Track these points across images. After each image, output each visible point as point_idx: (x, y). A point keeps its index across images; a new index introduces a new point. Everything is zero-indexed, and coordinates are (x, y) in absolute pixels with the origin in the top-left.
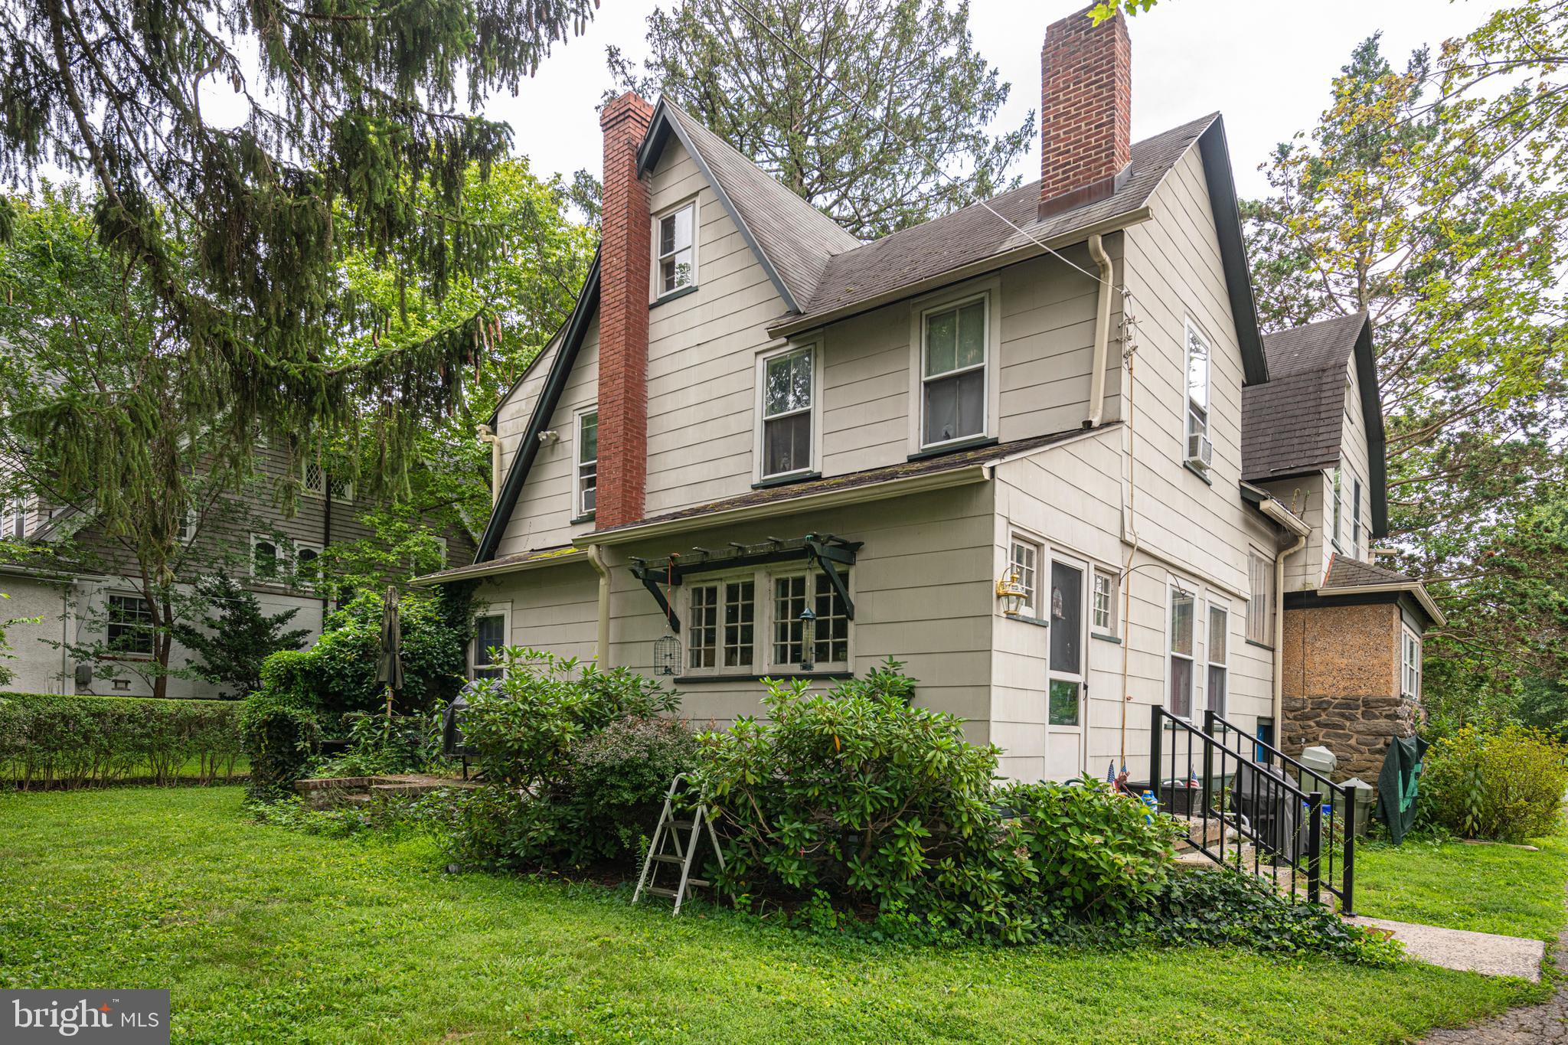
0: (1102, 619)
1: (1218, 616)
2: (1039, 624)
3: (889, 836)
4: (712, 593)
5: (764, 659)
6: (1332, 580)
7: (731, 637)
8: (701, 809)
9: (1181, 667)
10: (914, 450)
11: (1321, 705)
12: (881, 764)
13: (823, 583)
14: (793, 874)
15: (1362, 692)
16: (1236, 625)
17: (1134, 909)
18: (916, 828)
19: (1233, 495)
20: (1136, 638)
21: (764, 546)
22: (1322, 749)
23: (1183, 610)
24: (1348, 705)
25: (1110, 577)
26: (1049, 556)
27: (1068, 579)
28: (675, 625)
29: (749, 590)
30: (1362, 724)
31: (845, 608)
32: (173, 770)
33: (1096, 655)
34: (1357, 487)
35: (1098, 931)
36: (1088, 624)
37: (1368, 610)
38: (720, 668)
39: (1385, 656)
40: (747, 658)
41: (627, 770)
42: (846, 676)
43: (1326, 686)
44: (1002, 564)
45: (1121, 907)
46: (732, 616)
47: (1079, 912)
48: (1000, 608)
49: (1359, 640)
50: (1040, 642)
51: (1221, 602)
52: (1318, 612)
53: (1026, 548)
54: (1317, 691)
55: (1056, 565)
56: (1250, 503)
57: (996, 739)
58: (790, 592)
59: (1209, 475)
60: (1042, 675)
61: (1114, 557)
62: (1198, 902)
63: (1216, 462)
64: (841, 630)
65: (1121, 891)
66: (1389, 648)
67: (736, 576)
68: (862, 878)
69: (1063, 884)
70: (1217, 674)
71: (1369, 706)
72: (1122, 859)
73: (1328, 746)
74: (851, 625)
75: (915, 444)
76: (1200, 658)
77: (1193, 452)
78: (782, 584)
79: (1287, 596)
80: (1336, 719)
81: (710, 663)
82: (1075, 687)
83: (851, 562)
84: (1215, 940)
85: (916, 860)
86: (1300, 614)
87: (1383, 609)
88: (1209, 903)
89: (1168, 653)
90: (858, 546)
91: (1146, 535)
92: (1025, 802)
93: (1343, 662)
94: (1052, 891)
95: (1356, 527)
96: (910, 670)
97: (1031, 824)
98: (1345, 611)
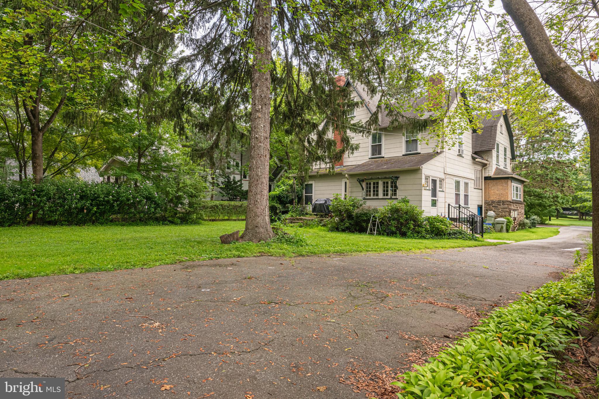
0: (440, 188)
1: (466, 184)
2: (429, 190)
3: (408, 223)
4: (370, 184)
5: (381, 195)
6: (495, 174)
7: (374, 191)
8: (377, 220)
9: (457, 195)
10: (404, 154)
11: (493, 202)
12: (406, 213)
13: (392, 183)
14: (394, 229)
15: (502, 199)
16: (471, 185)
17: (445, 235)
18: (412, 222)
19: (470, 158)
20: (447, 190)
21: (383, 177)
22: (492, 212)
23: (458, 183)
24: (499, 202)
25: (441, 180)
26: (431, 178)
27: (434, 182)
28: (363, 189)
29: (378, 183)
30: (502, 206)
31: (396, 187)
32: (231, 218)
33: (439, 194)
34: (505, 149)
35: (439, 237)
36: (438, 189)
37: (503, 180)
38: (372, 197)
39: (507, 191)
40: (377, 195)
41: (365, 214)
42: (397, 199)
43: (494, 198)
44: (423, 181)
45: (443, 234)
46: (374, 187)
47: (436, 235)
48: (423, 188)
49: (501, 187)
50: (430, 193)
51: (467, 181)
52: (492, 181)
53: (427, 178)
54: (492, 199)
55: (432, 180)
56: (474, 158)
57: (423, 209)
58: (385, 185)
59: (463, 156)
60: (430, 198)
61: (442, 176)
62: (455, 234)
63: (465, 152)
64: (395, 191)
65: (443, 232)
66: (508, 189)
67: (376, 181)
68: (404, 229)
69: (434, 231)
70: (466, 196)
71: (504, 202)
72: (442, 226)
73: (494, 211)
74: (397, 191)
75: (404, 152)
76: (462, 193)
77: (459, 152)
78: (384, 183)
79: (485, 177)
80: (497, 205)
81: (370, 195)
82: (436, 200)
83: (397, 180)
84: (457, 238)
85: (412, 227)
86: (488, 181)
87: (506, 181)
88: (456, 234)
89: (454, 193)
90: (399, 177)
91: (449, 171)
92: (428, 219)
93: (498, 192)
94: (432, 232)
95: (505, 158)
96: (409, 198)
97: (429, 222)
98: (498, 181)
